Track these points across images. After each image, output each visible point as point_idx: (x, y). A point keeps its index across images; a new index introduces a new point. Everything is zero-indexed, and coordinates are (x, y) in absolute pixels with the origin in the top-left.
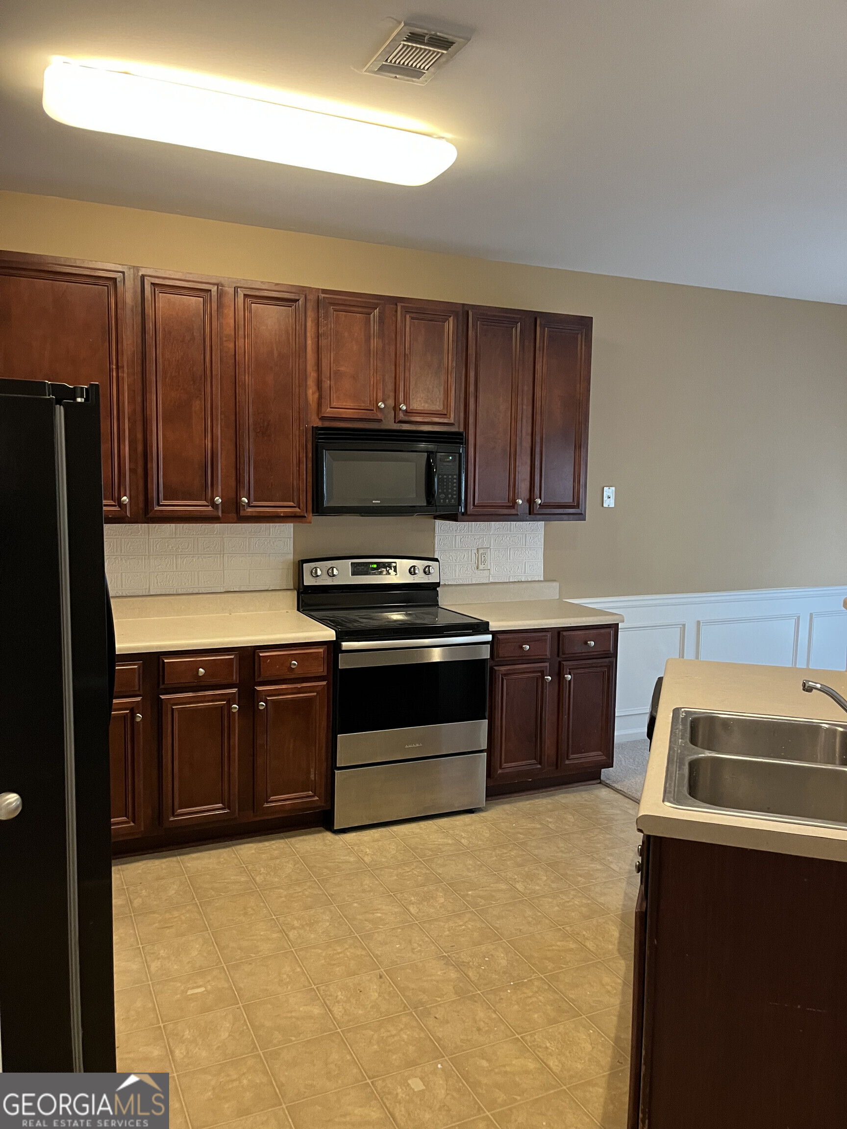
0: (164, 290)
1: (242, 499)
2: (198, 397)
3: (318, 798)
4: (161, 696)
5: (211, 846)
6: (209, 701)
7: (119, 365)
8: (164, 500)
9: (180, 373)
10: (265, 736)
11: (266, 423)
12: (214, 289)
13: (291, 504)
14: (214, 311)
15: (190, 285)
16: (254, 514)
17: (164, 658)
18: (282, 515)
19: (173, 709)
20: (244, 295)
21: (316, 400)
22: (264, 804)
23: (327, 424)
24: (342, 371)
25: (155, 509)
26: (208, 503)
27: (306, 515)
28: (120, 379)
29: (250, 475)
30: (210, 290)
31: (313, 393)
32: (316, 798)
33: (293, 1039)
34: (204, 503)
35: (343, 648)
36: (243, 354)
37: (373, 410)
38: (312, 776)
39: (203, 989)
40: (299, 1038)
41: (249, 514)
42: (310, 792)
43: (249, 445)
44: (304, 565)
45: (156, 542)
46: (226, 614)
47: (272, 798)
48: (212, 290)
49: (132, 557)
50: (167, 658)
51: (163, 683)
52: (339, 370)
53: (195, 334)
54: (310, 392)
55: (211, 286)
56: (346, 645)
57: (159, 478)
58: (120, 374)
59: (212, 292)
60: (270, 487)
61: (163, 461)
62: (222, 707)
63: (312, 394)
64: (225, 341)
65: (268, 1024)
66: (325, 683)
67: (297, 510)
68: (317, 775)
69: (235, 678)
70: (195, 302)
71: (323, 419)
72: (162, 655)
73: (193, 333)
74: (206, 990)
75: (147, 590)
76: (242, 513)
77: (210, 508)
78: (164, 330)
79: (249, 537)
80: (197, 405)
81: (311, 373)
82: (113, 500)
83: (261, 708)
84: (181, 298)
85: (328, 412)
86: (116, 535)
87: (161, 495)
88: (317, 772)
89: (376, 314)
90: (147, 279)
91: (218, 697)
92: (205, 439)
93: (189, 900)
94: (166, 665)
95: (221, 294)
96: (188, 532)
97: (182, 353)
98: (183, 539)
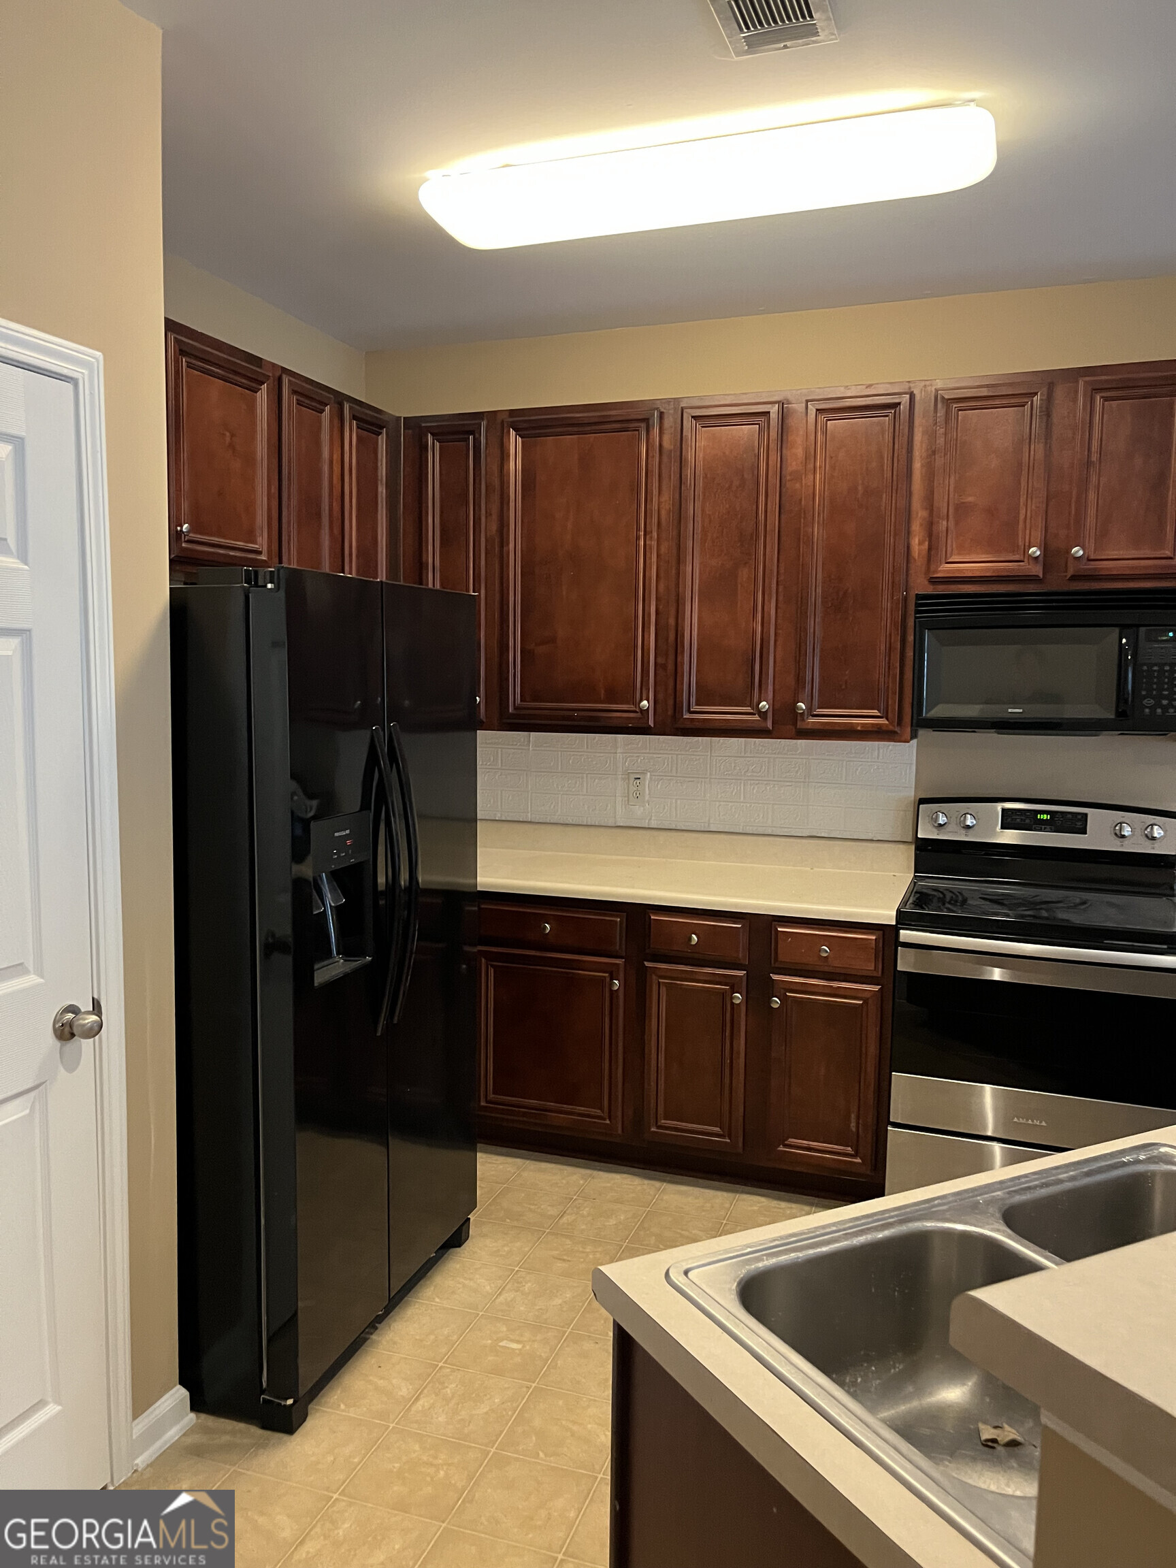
0: (708, 422)
1: (799, 704)
2: (746, 563)
3: (860, 1161)
4: (645, 963)
5: (716, 1183)
6: (706, 982)
7: (648, 529)
8: (697, 705)
9: (725, 533)
10: (784, 1048)
11: (841, 594)
12: (774, 410)
13: (875, 712)
14: (772, 440)
15: (741, 410)
16: (817, 727)
17: (652, 913)
18: (859, 728)
19: (659, 982)
20: (817, 410)
21: (925, 552)
22: (779, 1146)
23: (941, 589)
24: (970, 503)
25: (685, 717)
26: (753, 710)
27: (897, 729)
28: (647, 547)
29: (814, 671)
30: (769, 412)
31: (920, 543)
32: (859, 1160)
33: (541, 1455)
34: (748, 709)
35: (902, 939)
36: (812, 496)
37: (1023, 561)
38: (853, 1125)
39: (519, 1346)
40: (548, 1459)
41: (809, 727)
42: (850, 1148)
43: (815, 625)
44: (921, 806)
45: (720, 760)
46: (807, 868)
47: (790, 1140)
48: (771, 411)
49: (690, 779)
50: (655, 914)
51: (649, 948)
52: (963, 503)
53: (746, 476)
54: (915, 542)
55: (770, 406)
56: (906, 935)
57: (690, 678)
58: (647, 543)
59: (771, 414)
60: (843, 687)
61: (698, 653)
62: (723, 993)
63: (918, 545)
64: (789, 481)
65: (537, 1422)
66: (876, 988)
67: (883, 721)
68: (860, 1125)
69: (742, 955)
70: (747, 431)
71: (934, 581)
72: (649, 909)
73: (743, 475)
74: (520, 1350)
75: (707, 825)
76: (800, 725)
77: (757, 717)
78: (705, 477)
79: (847, 759)
80: (744, 574)
81: (917, 513)
82: (633, 704)
83: (776, 1006)
84: (730, 430)
85: (945, 569)
86: (672, 750)
87: (693, 700)
88: (860, 1122)
89: (1035, 403)
90: (686, 412)
91: (718, 979)
92: (753, 621)
93: (618, 1239)
94: (652, 921)
95: (784, 415)
96: (762, 750)
97: (727, 506)
98: (755, 759)
